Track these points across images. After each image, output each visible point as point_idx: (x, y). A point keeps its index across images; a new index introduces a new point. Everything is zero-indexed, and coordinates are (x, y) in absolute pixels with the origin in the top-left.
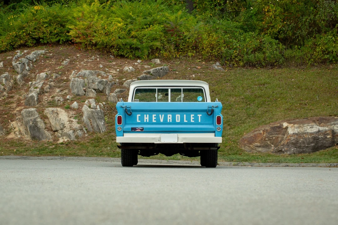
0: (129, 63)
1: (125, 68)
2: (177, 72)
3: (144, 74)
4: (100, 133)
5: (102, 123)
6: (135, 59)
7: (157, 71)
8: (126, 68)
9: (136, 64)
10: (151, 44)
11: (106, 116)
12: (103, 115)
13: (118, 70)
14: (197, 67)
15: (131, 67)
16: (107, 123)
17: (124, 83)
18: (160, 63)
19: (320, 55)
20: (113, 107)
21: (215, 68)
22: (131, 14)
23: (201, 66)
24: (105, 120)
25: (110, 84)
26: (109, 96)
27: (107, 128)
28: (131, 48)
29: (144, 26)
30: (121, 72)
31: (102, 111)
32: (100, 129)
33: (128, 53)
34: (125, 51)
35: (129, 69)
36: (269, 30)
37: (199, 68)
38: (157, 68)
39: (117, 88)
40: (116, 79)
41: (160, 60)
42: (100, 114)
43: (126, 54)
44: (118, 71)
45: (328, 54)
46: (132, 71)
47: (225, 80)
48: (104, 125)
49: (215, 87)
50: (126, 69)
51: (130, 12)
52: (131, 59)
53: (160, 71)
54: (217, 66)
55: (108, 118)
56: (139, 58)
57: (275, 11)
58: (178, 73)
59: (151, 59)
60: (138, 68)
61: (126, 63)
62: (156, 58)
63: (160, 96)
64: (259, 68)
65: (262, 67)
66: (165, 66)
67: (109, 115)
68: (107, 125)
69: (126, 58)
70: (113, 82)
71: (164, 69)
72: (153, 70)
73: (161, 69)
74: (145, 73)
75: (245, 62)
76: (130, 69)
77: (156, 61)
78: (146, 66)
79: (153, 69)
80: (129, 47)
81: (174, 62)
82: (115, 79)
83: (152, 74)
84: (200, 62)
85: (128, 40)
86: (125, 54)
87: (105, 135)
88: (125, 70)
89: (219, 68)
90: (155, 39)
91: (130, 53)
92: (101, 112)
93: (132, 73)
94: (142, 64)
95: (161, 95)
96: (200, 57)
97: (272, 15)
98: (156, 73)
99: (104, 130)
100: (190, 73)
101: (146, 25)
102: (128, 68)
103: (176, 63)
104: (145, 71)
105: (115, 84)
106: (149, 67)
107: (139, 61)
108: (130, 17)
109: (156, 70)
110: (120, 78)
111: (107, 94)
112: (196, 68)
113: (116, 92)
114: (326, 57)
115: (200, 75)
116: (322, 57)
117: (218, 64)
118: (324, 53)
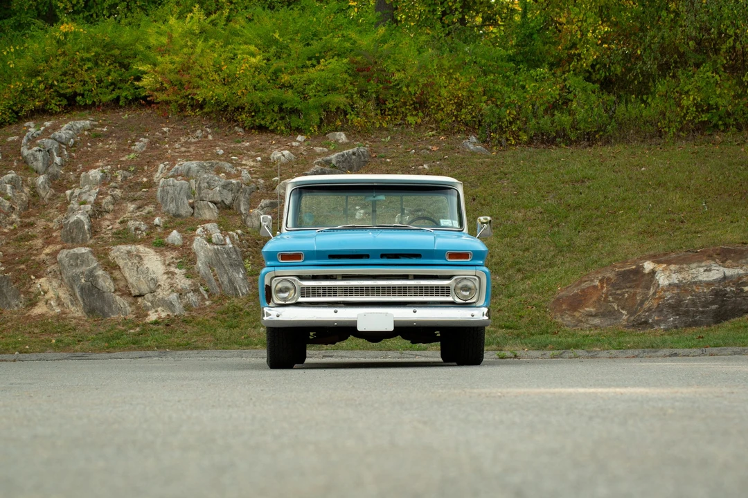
0: (279, 142)
1: (274, 154)
2: (388, 160)
3: (316, 166)
4: (237, 296)
5: (241, 276)
6: (290, 135)
7: (346, 159)
8: (276, 154)
9: (294, 144)
10: (325, 100)
11: (247, 261)
12: (240, 258)
13: (259, 158)
14: (430, 147)
15: (286, 152)
16: (252, 276)
17: (277, 187)
18: (347, 141)
19: (692, 114)
20: (259, 240)
21: (469, 148)
22: (277, 36)
23: (438, 144)
24: (245, 269)
25: (248, 190)
26: (247, 217)
27: (251, 286)
28: (281, 110)
29: (307, 62)
30: (266, 162)
31: (238, 248)
32: (236, 289)
33: (275, 121)
34: (269, 117)
35: (283, 155)
36: (573, 63)
37: (435, 148)
38: (345, 152)
39: (262, 197)
40: (258, 178)
41: (346, 135)
42: (234, 257)
43: (272, 123)
44: (260, 161)
45: (708, 111)
46: (290, 161)
47: (495, 174)
48: (245, 279)
49: (477, 190)
50: (275, 157)
51: (275, 32)
52: (282, 133)
53: (351, 159)
54: (472, 143)
55: (252, 264)
56: (299, 131)
58: (391, 162)
59: (326, 134)
60: (301, 154)
61: (274, 142)
62: (336, 130)
63: (360, 213)
64: (564, 146)
65: (570, 143)
66: (362, 148)
67: (253, 258)
68: (251, 278)
69: (273, 131)
70: (253, 185)
71: (359, 155)
72: (337, 157)
73: (354, 154)
74: (318, 163)
75: (532, 133)
76: (286, 156)
77: (338, 137)
78: (318, 149)
79: (336, 154)
80: (276, 109)
81: (377, 137)
82: (256, 178)
83: (334, 166)
84: (433, 135)
85: (275, 93)
86: (268, 123)
87: (249, 300)
88: (273, 158)
89: (478, 149)
90: (333, 89)
91: (281, 122)
92: (236, 251)
93: (288, 164)
94: (308, 145)
95: (362, 211)
96: (433, 126)
97: (577, 31)
98: (343, 162)
99: (247, 291)
100: (417, 161)
101: (310, 59)
102: (280, 154)
103: (383, 140)
104: (320, 160)
105: (258, 188)
106: (326, 150)
107: (300, 138)
108: (276, 41)
109: (343, 155)
110: (267, 177)
111: (243, 212)
112: (428, 149)
113: (261, 206)
114: (705, 117)
115: (440, 165)
116: (694, 118)
117: (473, 139)
118: (700, 110)
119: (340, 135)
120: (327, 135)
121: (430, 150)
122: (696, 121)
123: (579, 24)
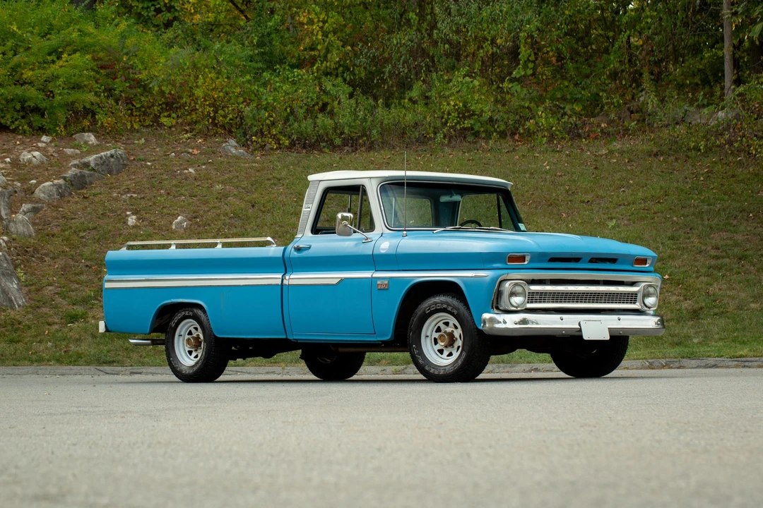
0: (23, 143)
1: (24, 156)
2: (149, 164)
3: (73, 169)
4: (13, 308)
5: (15, 286)
6: (33, 135)
7: (104, 162)
8: (26, 156)
9: (40, 145)
10: (71, 99)
11: (19, 270)
12: (12, 267)
13: (8, 160)
14: (191, 150)
15: (37, 154)
16: (26, 286)
17: (37, 191)
18: (97, 142)
19: (453, 120)
20: (27, 248)
21: (231, 152)
22: (15, 29)
23: (198, 147)
24: (19, 279)
25: (7, 194)
26: (9, 222)
27: (27, 297)
28: (23, 108)
29: (48, 57)
30: (16, 163)
31: (7, 257)
32: (11, 301)
33: (16, 120)
34: (8, 116)
35: (34, 157)
36: (317, 65)
37: (196, 152)
38: (102, 154)
39: (22, 202)
40: (13, 181)
41: (95, 136)
42: (5, 265)
43: (13, 122)
44: (9, 163)
45: (469, 117)
46: (42, 163)
47: (269, 179)
48: (19, 289)
49: (254, 196)
50: (26, 158)
51: (12, 25)
52: (24, 132)
53: (110, 162)
54: (232, 146)
55: (25, 274)
56: (42, 130)
57: (324, 22)
58: (152, 165)
59: (73, 134)
60: (52, 155)
61: (18, 143)
62: (83, 130)
63: (132, 219)
64: (327, 151)
65: (334, 148)
66: (113, 151)
67: (25, 267)
68: (27, 289)
69: (14, 131)
70: (10, 188)
71: (117, 157)
72: (95, 159)
73: (112, 156)
74: (75, 166)
75: (295, 137)
76: (37, 157)
77: (86, 139)
78: (69, 151)
79: (95, 156)
80: (18, 106)
81: (128, 139)
82: (10, 180)
83: (93, 169)
84: (189, 138)
85: (19, 91)
86: (8, 123)
87: (27, 313)
88: (24, 159)
89: (240, 153)
90: (77, 87)
91: (23, 121)
92: (6, 260)
93: (41, 165)
94: (56, 146)
95: (134, 217)
96: (187, 128)
97: (318, 31)
98: (102, 165)
99: (23, 302)
100: (181, 164)
101: (50, 54)
102: (31, 156)
103: (136, 142)
104: (76, 162)
105: (16, 192)
106: (78, 151)
107: (44, 138)
108: (13, 35)
109: (101, 158)
110: (24, 180)
111: (5, 217)
112: (189, 153)
113: (23, 211)
114: (467, 123)
115: (206, 169)
116: (456, 124)
117: (233, 142)
118: (461, 116)
119: (89, 136)
120: (74, 136)
121: (191, 154)
122: (458, 127)
123: (321, 24)
